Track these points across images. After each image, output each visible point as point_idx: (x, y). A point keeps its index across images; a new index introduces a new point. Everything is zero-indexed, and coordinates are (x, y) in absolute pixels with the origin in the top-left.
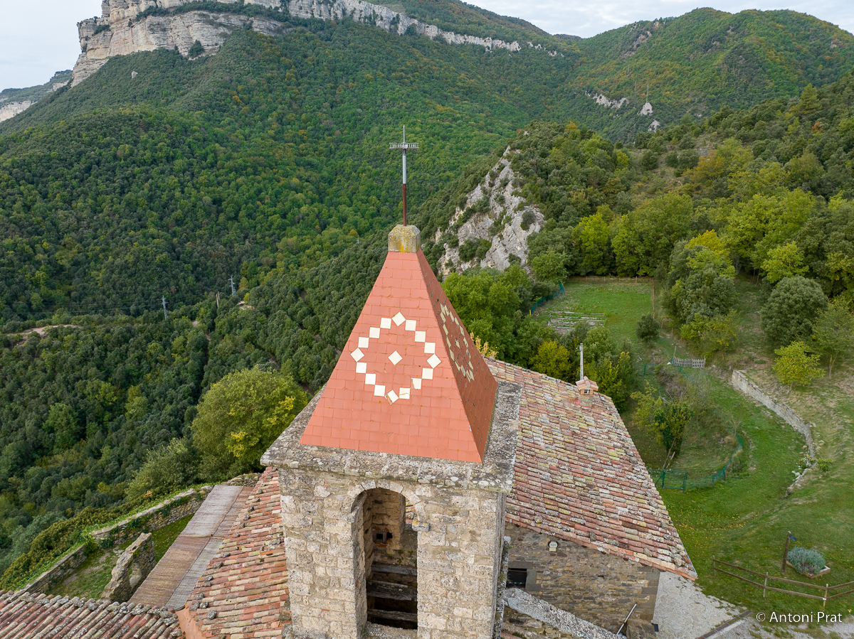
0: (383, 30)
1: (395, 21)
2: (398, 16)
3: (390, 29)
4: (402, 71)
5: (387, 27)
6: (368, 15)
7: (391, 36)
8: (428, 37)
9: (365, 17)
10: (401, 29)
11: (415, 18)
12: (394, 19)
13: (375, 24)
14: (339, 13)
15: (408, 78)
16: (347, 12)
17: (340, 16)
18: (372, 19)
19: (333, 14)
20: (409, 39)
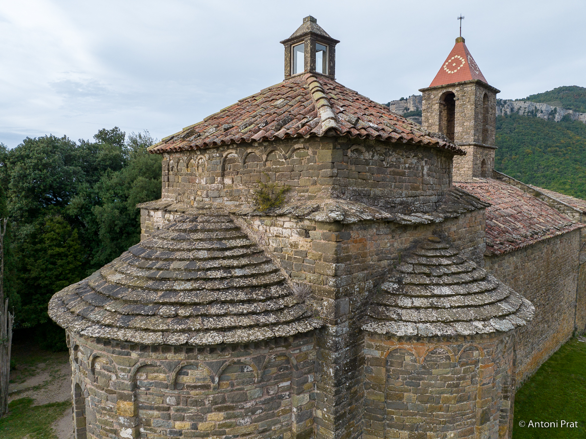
0: (542, 119)
1: (553, 113)
2: (555, 109)
3: (549, 119)
4: (557, 146)
5: (545, 117)
6: (531, 110)
7: (549, 123)
8: (581, 122)
9: (528, 112)
10: (557, 118)
11: (570, 109)
12: (552, 111)
13: (536, 115)
14: (508, 111)
15: (561, 152)
16: (514, 109)
17: (508, 113)
18: (533, 113)
19: (503, 112)
20: (564, 124)
